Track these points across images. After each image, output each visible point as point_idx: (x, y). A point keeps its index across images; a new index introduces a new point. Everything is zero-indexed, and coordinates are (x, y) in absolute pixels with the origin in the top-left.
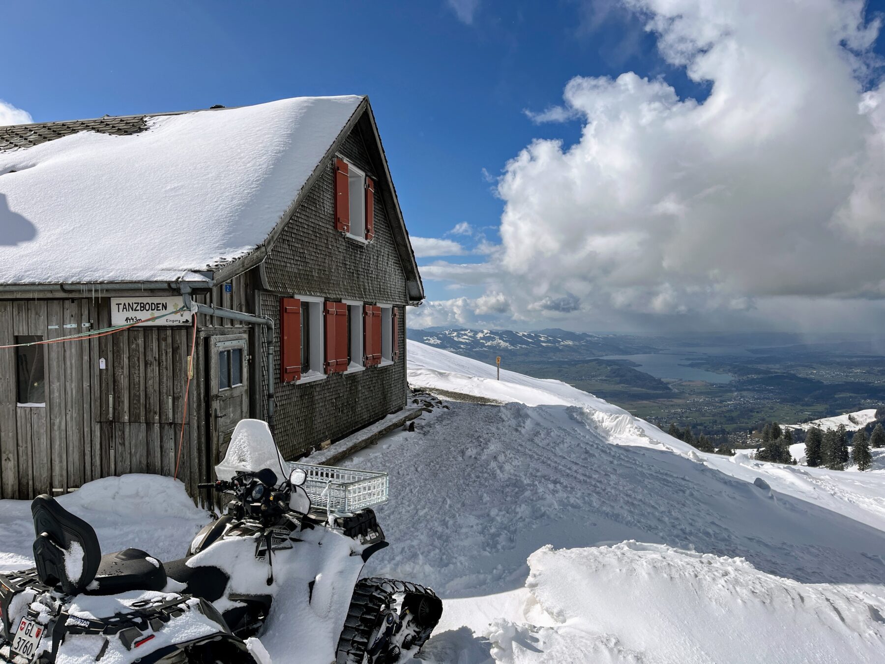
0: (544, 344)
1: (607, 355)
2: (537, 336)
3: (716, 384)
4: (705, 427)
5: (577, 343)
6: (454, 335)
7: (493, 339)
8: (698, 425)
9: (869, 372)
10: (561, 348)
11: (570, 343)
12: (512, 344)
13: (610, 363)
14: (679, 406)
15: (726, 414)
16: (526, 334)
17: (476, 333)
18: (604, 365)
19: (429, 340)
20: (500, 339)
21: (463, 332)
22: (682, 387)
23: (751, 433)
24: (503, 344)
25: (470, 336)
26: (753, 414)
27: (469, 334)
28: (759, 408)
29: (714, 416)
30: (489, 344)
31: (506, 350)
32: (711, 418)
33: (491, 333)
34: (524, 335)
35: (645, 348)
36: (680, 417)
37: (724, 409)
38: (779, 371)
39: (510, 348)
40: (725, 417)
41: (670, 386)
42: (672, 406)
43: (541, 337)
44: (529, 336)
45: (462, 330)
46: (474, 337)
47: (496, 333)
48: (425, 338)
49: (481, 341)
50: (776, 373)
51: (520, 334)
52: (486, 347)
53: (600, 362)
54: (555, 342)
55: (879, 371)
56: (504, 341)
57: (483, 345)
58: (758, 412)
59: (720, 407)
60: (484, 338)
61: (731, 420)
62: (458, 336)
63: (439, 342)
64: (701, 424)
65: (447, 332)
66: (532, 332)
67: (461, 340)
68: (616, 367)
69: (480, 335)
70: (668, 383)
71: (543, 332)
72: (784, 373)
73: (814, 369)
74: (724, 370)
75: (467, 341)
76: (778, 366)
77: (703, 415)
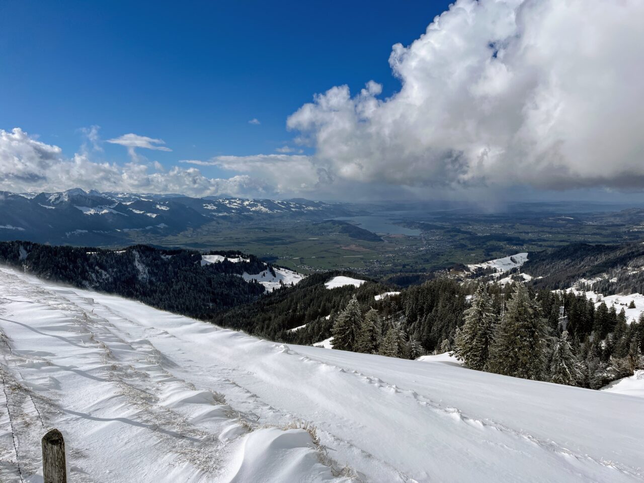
0: (293, 209)
1: (337, 217)
2: (288, 204)
3: (411, 236)
4: (412, 267)
5: (316, 209)
6: (226, 202)
7: (256, 206)
8: (406, 265)
9: (503, 227)
10: (305, 212)
11: (312, 208)
12: (270, 209)
13: (340, 223)
14: (391, 252)
15: (422, 257)
16: (280, 202)
17: (243, 201)
18: (337, 225)
19: (207, 206)
20: (261, 206)
21: (233, 201)
22: (391, 239)
23: (449, 271)
24: (264, 209)
25: (239, 204)
26: (440, 257)
27: (238, 202)
28: (442, 252)
29: (414, 258)
30: (253, 209)
31: (266, 214)
32: (413, 260)
33: (255, 201)
34: (279, 203)
35: (363, 212)
36: (393, 260)
37: (420, 253)
38: (449, 227)
39: (269, 212)
40: (422, 259)
41: (382, 238)
42: (386, 252)
43: (291, 204)
44: (282, 203)
45: (232, 199)
46: (242, 204)
47: (258, 201)
48: (204, 205)
49: (248, 207)
50: (448, 228)
51: (276, 202)
52: (251, 211)
53: (334, 222)
54: (300, 208)
55: (510, 226)
56: (265, 207)
57: (249, 210)
58: (442, 255)
59: (417, 252)
60: (249, 205)
61: (427, 261)
62: (230, 203)
63: (215, 208)
64: (408, 265)
65: (221, 201)
66: (285, 201)
67: (232, 206)
68: (345, 226)
69: (246, 203)
70: (380, 236)
71: (293, 200)
72: (453, 228)
73: (470, 225)
74: (415, 227)
75: (237, 207)
76: (448, 224)
77: (407, 258)
